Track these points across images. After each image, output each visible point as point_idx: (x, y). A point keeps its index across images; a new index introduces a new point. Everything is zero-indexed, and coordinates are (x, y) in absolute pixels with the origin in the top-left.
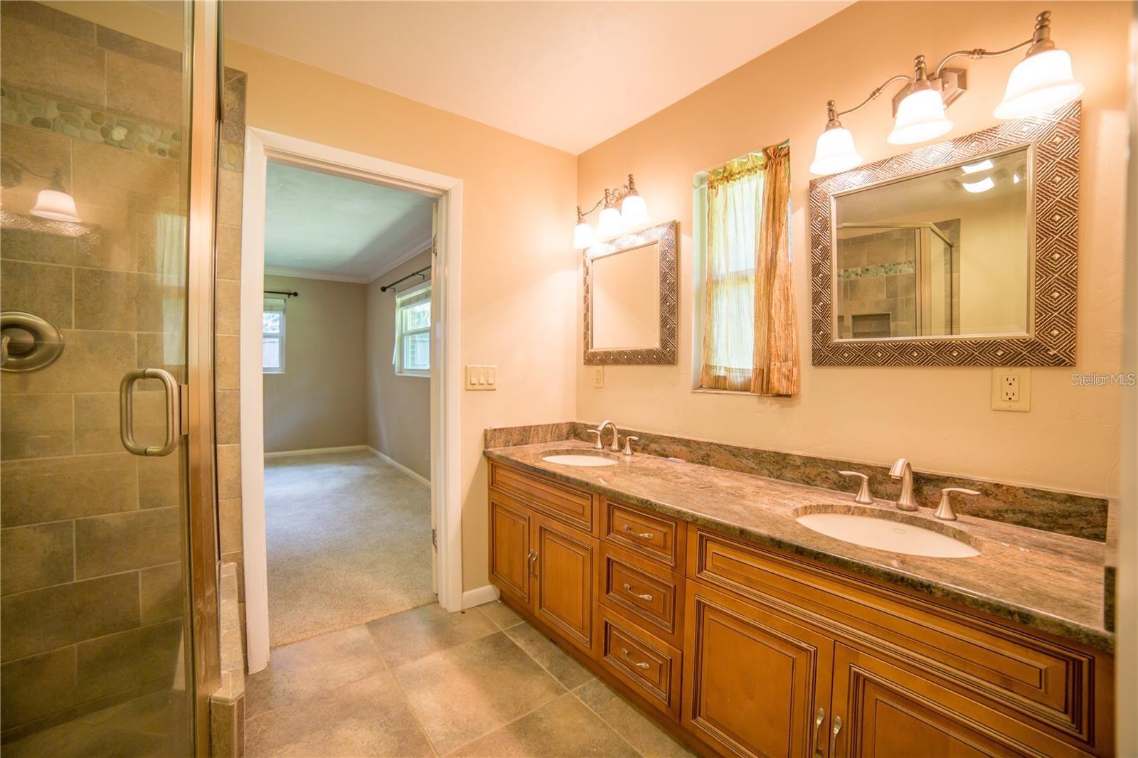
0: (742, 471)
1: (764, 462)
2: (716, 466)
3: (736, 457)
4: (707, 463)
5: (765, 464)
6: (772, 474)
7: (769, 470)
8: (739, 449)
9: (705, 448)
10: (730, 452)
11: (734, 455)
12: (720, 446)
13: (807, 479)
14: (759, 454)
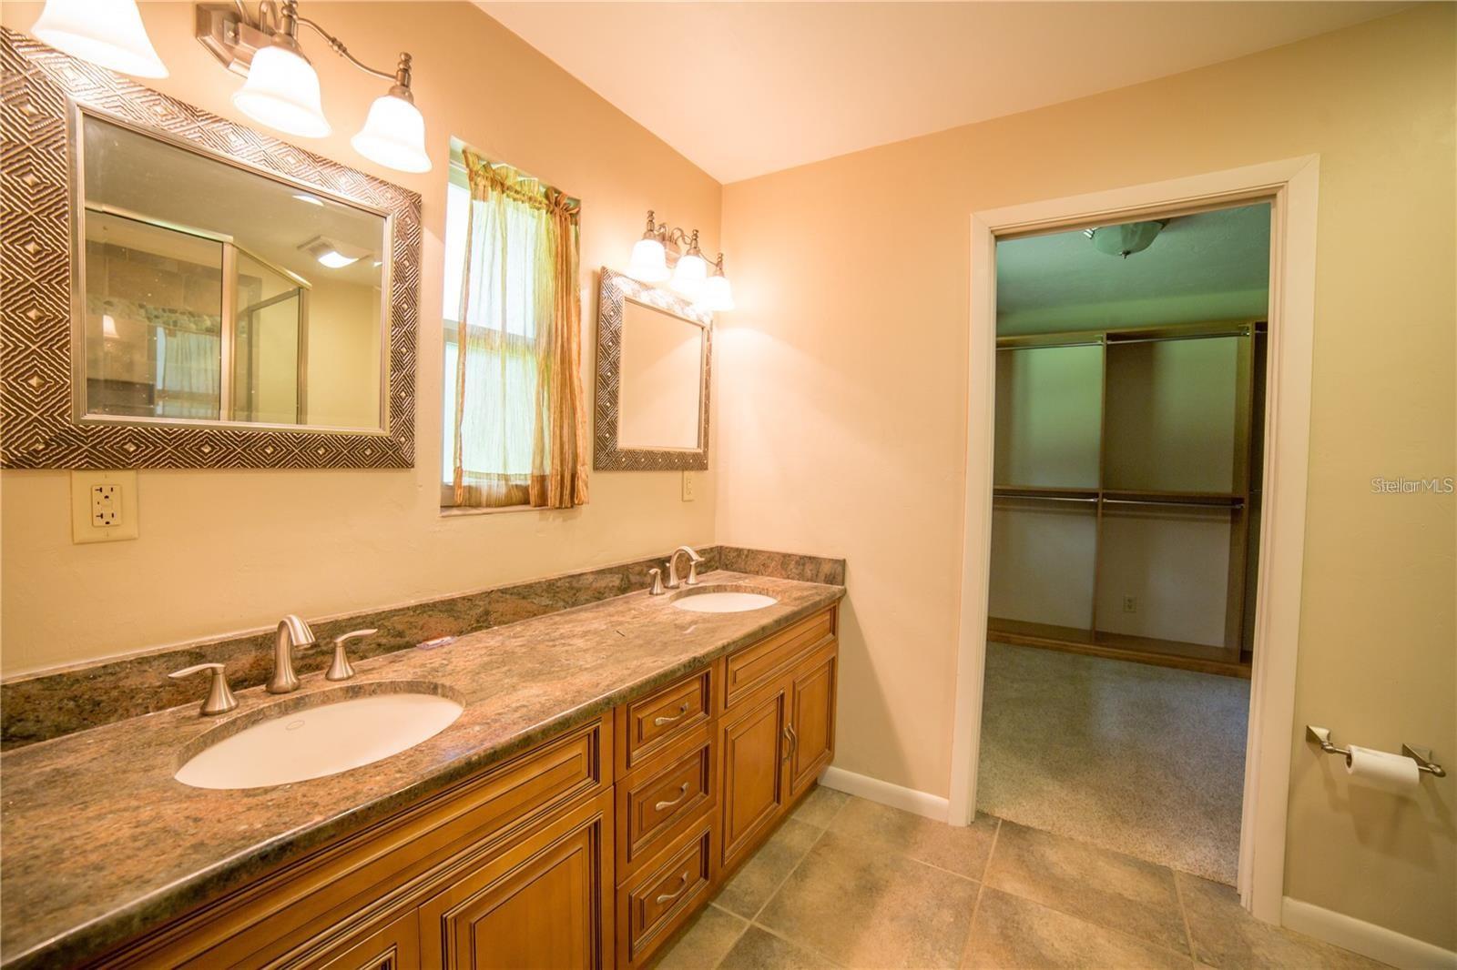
0: (535, 615)
1: (558, 593)
2: (500, 623)
3: (527, 599)
4: (485, 624)
5: (559, 595)
6: (568, 603)
7: (564, 600)
8: (530, 586)
9: (481, 603)
10: (519, 594)
11: (524, 598)
12: (504, 591)
13: (597, 595)
14: (554, 584)
